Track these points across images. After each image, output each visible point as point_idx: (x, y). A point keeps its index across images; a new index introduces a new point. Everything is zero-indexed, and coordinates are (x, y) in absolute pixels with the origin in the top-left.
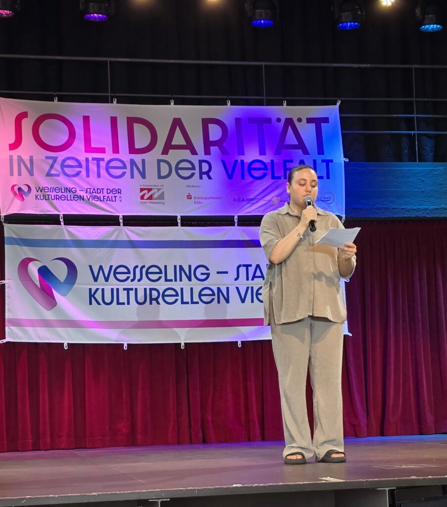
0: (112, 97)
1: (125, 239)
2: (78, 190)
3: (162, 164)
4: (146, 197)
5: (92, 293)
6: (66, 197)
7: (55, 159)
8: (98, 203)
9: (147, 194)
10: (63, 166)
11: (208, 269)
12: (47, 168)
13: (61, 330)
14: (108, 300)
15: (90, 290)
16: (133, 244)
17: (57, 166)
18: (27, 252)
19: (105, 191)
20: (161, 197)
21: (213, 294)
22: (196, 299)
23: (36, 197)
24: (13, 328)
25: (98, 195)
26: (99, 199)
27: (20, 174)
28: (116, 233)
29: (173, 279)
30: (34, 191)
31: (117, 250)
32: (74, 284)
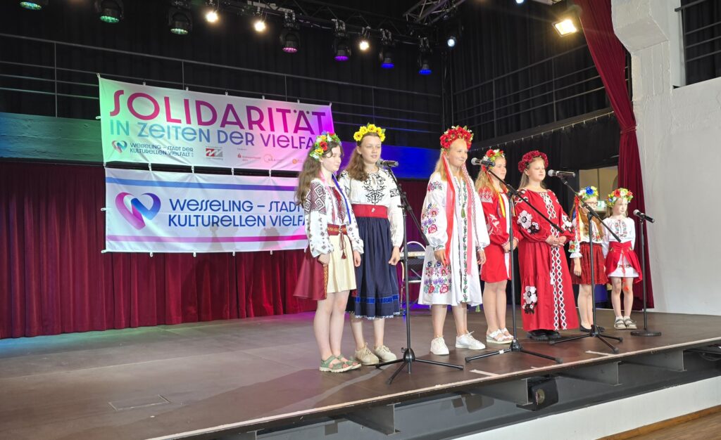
0: (185, 86)
1: (196, 182)
2: (162, 146)
3: (221, 133)
4: (210, 154)
5: (172, 217)
6: (153, 152)
7: (145, 125)
8: (177, 157)
9: (210, 152)
10: (151, 130)
11: (251, 204)
12: (139, 131)
13: (147, 243)
14: (183, 222)
15: (170, 216)
16: (201, 186)
17: (147, 130)
18: (122, 188)
19: (181, 149)
20: (221, 155)
21: (255, 220)
22: (243, 223)
23: (131, 150)
24: (112, 242)
25: (177, 151)
26: (177, 154)
27: (118, 133)
28: (189, 179)
29: (228, 209)
30: (129, 146)
31: (190, 190)
32: (158, 211)
